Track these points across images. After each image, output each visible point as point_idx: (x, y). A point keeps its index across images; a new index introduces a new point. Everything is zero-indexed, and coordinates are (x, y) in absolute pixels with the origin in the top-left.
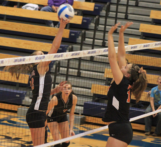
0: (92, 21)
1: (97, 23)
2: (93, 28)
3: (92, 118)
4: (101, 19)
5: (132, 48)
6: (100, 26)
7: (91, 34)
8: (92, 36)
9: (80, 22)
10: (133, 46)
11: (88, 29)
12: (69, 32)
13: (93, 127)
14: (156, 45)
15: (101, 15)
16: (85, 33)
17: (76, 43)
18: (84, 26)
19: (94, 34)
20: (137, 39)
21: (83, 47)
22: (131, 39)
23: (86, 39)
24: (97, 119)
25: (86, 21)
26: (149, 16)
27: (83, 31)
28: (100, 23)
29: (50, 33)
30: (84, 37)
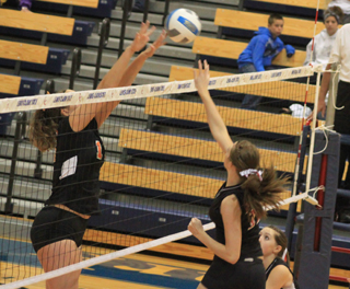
0: (95, 29)
1: (105, 34)
2: (97, 44)
3: (96, 232)
4: (112, 25)
5: (180, 87)
6: (110, 39)
7: (93, 56)
8: (95, 61)
9: (68, 31)
10: (182, 82)
11: (85, 46)
12: (46, 53)
13: (98, 250)
14: (229, 81)
15: (113, 16)
16: (79, 54)
17: (60, 75)
18: (78, 40)
19: (99, 58)
20: (188, 69)
21: (76, 83)
22: (175, 67)
23: (82, 67)
24: (105, 233)
25: (81, 29)
26: (213, 20)
27: (76, 50)
28: (111, 34)
29: (7, 53)
30: (77, 62)
